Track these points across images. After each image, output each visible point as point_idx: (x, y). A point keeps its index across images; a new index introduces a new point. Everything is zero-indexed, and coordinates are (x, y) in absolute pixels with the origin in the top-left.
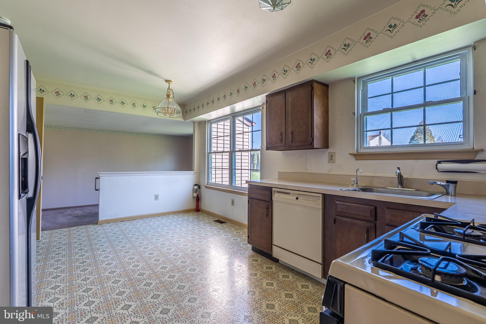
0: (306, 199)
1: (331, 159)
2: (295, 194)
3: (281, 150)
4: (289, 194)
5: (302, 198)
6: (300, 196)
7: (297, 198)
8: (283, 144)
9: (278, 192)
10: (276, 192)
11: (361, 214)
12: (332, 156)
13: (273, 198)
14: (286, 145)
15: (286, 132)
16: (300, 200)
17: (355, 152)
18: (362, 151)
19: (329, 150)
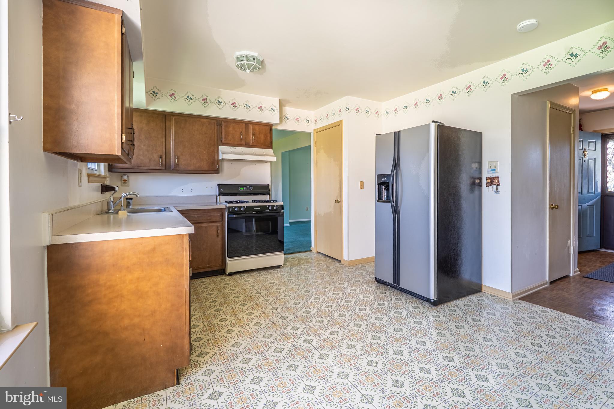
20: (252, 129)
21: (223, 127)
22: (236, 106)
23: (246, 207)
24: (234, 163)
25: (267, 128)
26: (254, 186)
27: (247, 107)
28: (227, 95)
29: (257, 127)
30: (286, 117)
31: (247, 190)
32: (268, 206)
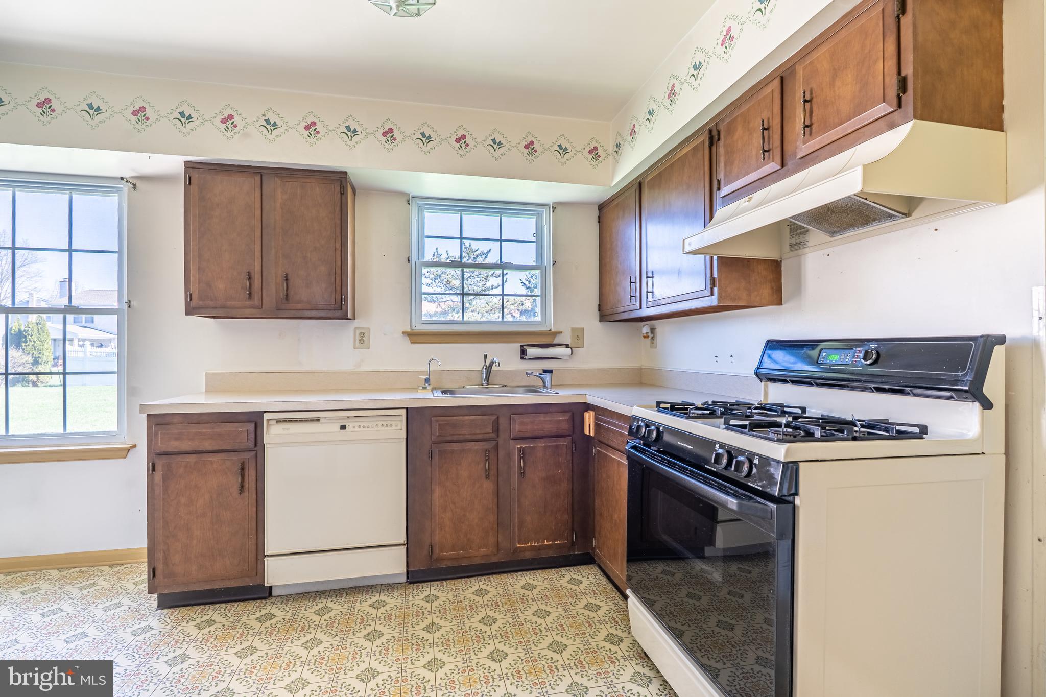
0: (366, 425)
1: (361, 342)
2: (338, 418)
3: (214, 317)
4: (318, 420)
5: (357, 424)
6: (351, 422)
7: (343, 427)
8: (256, 301)
9: (279, 421)
10: (274, 422)
11: (478, 432)
12: (362, 335)
13: (267, 439)
14: (263, 306)
15: (264, 274)
16: (351, 429)
17: (409, 329)
18: (419, 327)
19: (356, 323)
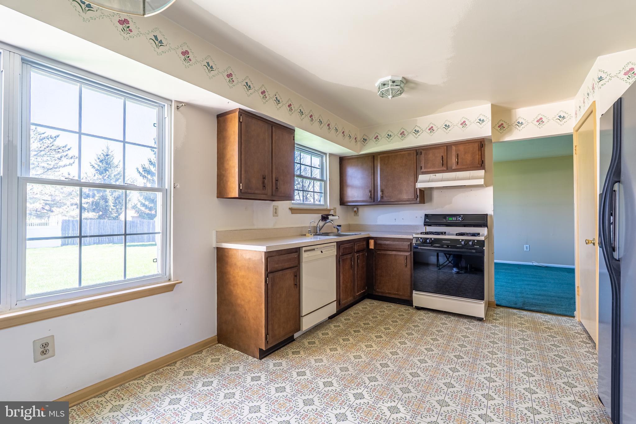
20: (455, 150)
21: (423, 155)
22: (434, 130)
23: (433, 239)
24: (443, 191)
25: (476, 146)
26: (465, 216)
27: (447, 126)
28: (423, 122)
29: (461, 148)
30: (519, 123)
31: (457, 220)
32: (461, 240)
